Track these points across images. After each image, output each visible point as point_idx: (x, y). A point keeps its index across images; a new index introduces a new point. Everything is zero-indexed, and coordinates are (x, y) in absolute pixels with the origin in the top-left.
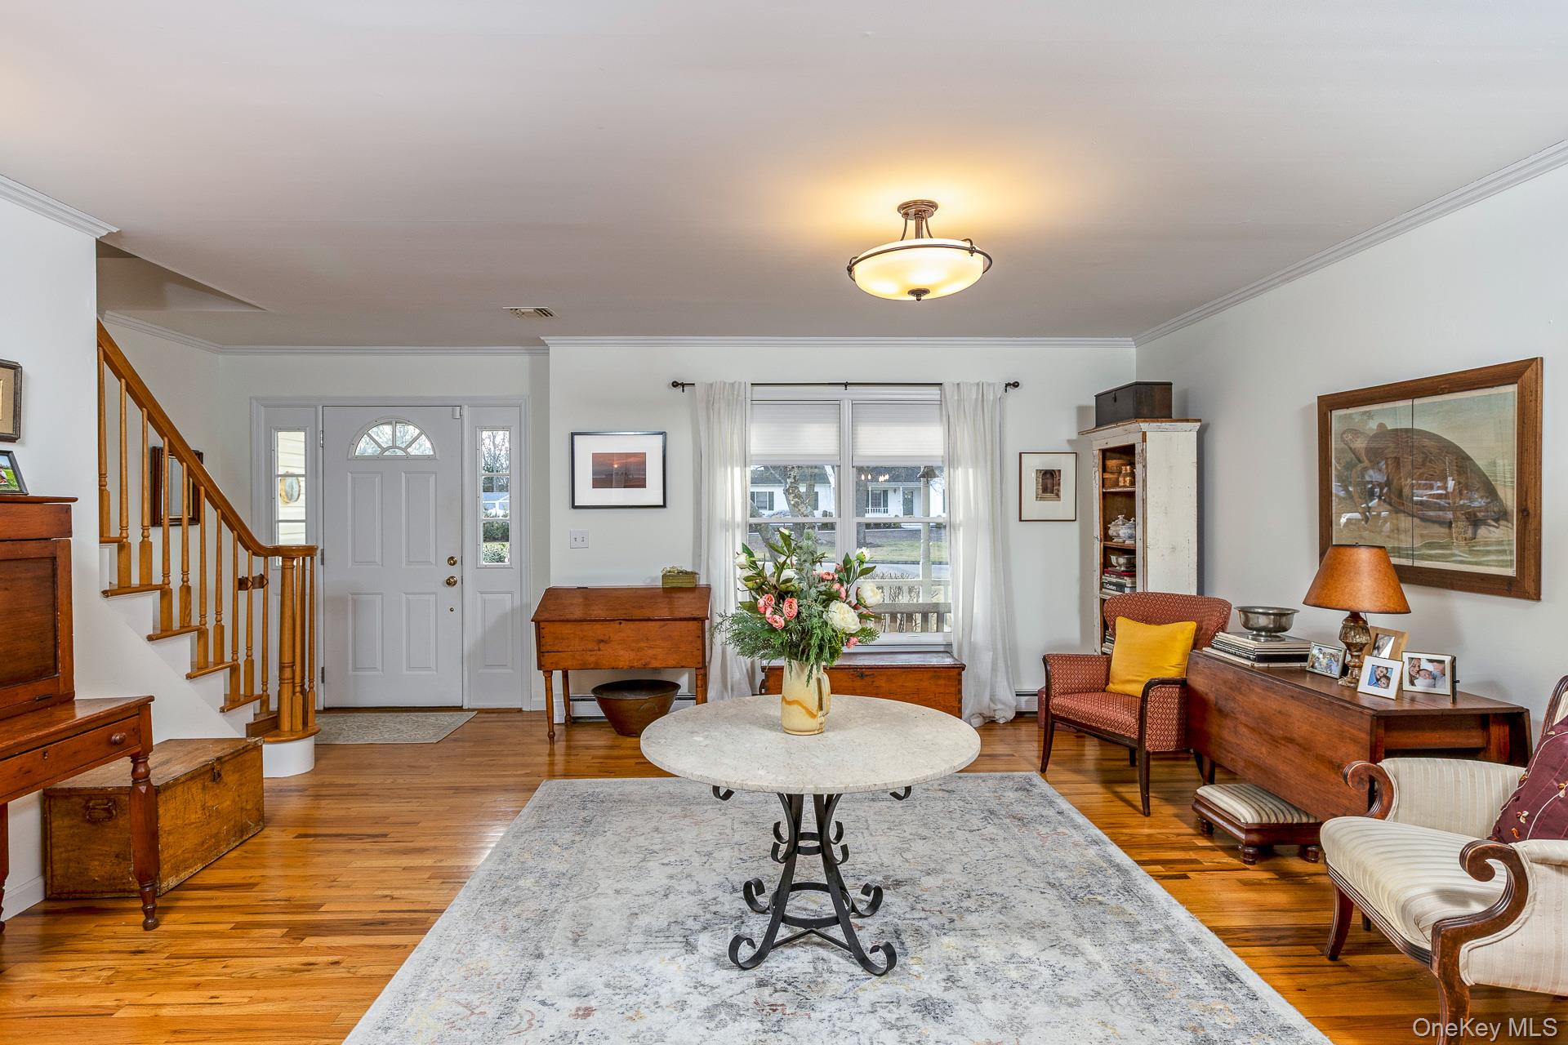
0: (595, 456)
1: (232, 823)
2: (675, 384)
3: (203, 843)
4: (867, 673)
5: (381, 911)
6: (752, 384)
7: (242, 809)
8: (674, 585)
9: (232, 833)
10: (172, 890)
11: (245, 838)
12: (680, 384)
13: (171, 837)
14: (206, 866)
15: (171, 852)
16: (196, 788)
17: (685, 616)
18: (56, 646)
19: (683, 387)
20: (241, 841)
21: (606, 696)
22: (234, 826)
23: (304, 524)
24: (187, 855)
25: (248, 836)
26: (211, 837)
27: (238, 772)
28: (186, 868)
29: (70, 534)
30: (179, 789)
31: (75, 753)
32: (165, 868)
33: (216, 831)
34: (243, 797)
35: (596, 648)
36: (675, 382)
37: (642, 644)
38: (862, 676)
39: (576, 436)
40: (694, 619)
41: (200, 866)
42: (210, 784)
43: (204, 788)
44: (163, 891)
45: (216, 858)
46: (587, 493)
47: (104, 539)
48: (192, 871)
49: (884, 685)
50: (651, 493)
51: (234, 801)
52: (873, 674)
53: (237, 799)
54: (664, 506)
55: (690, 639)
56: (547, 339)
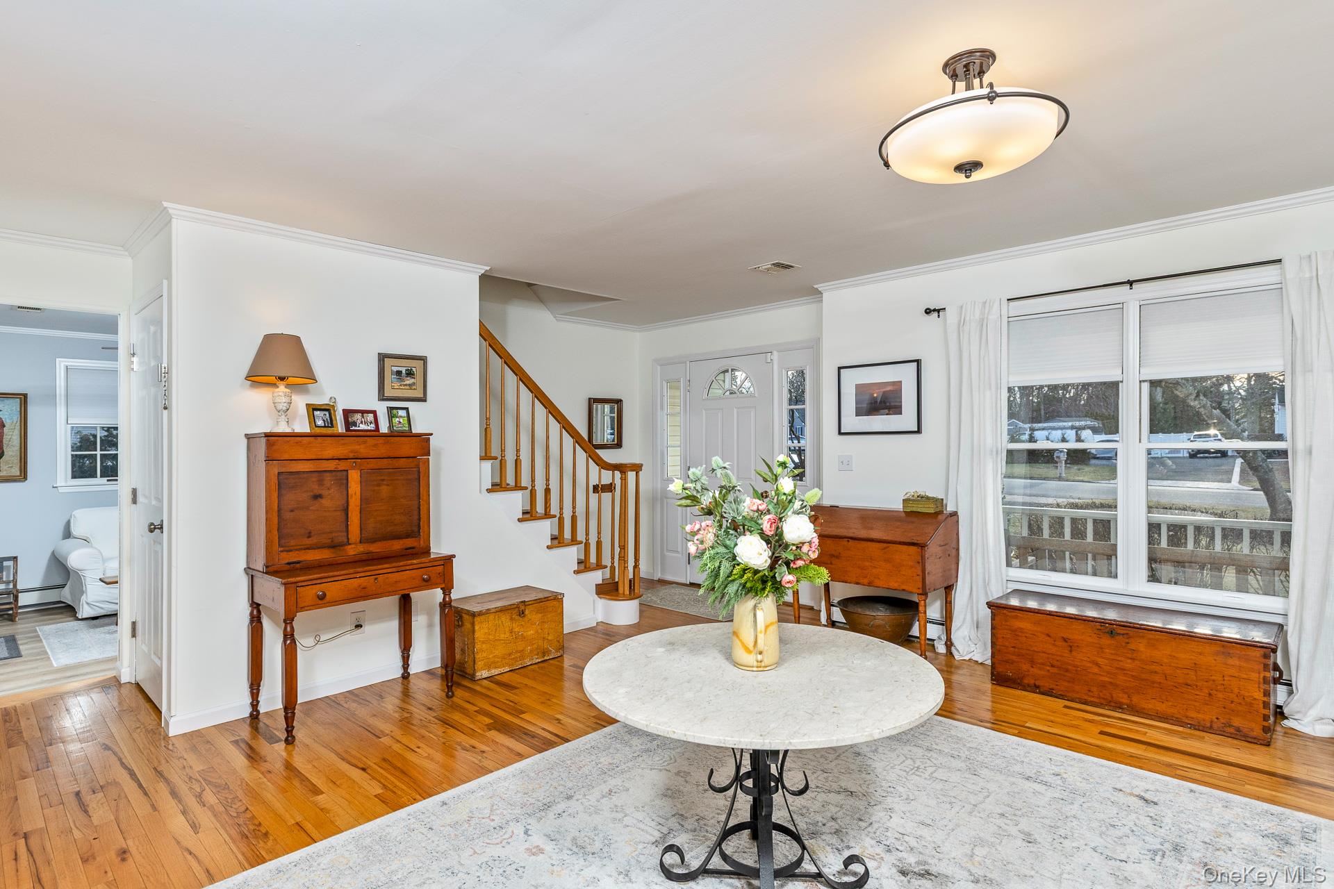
0: (858, 387)
1: (535, 646)
2: (928, 311)
3: (510, 654)
4: (1119, 631)
5: (543, 729)
6: (1008, 300)
7: (544, 638)
8: (914, 509)
9: (535, 652)
10: (484, 679)
11: (546, 658)
12: (934, 310)
13: (484, 646)
14: (512, 670)
15: (485, 655)
16: (505, 619)
17: (904, 541)
18: (419, 519)
19: (939, 312)
20: (542, 659)
21: (851, 608)
22: (537, 649)
23: (679, 448)
24: (497, 660)
25: (549, 658)
26: (517, 652)
27: (541, 613)
28: (496, 668)
29: (428, 454)
30: (492, 617)
31: (396, 582)
32: (479, 664)
33: (522, 649)
34: (546, 630)
35: (829, 562)
36: (928, 309)
37: (867, 564)
38: (1112, 633)
39: (842, 370)
40: (913, 544)
41: (507, 669)
42: (517, 618)
43: (511, 619)
44: (478, 678)
45: (520, 666)
46: (852, 421)
47: (485, 457)
48: (502, 670)
49: (1142, 649)
50: (906, 419)
51: (537, 632)
52: (1127, 634)
53: (540, 631)
54: (919, 431)
55: (910, 563)
56: (819, 286)
